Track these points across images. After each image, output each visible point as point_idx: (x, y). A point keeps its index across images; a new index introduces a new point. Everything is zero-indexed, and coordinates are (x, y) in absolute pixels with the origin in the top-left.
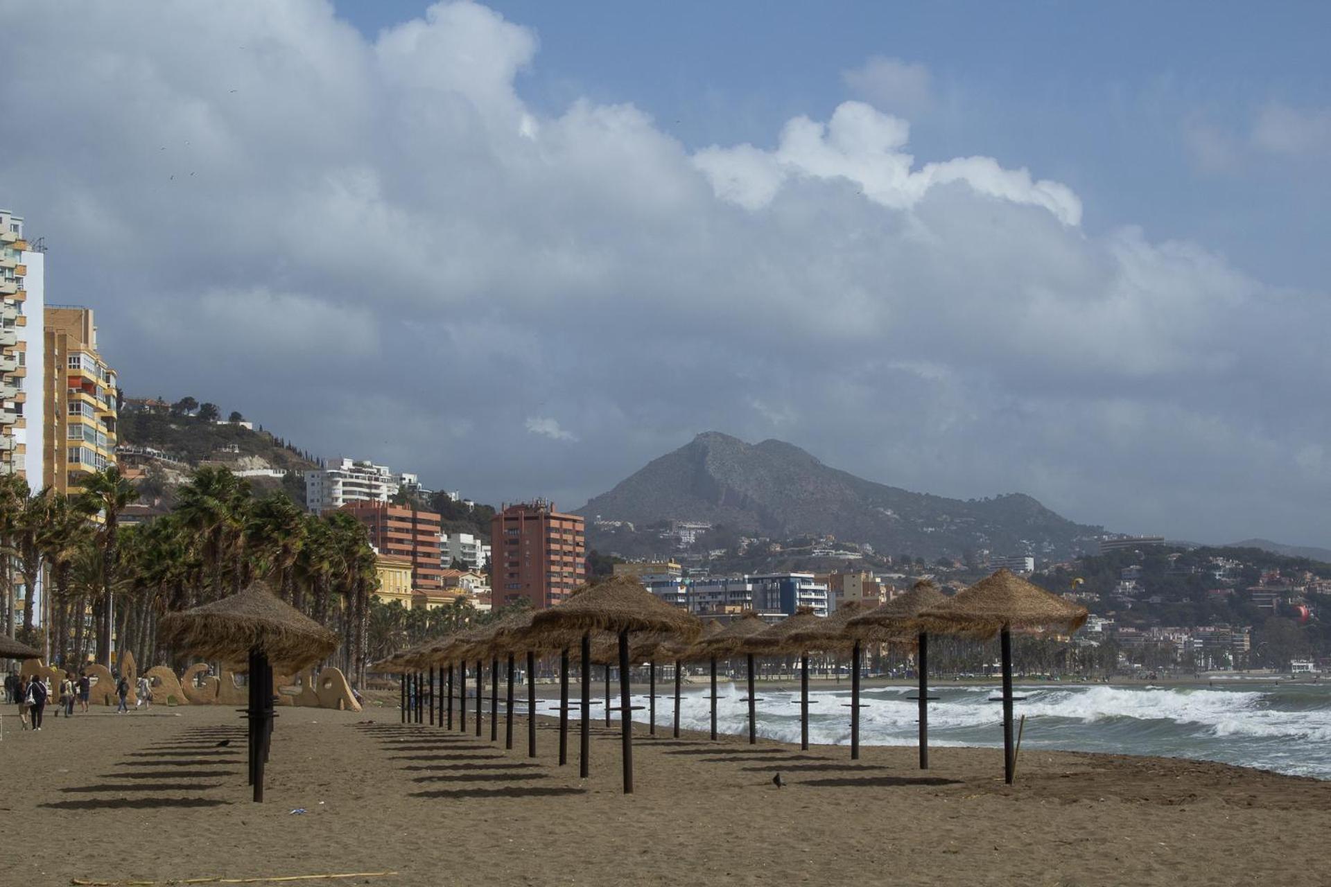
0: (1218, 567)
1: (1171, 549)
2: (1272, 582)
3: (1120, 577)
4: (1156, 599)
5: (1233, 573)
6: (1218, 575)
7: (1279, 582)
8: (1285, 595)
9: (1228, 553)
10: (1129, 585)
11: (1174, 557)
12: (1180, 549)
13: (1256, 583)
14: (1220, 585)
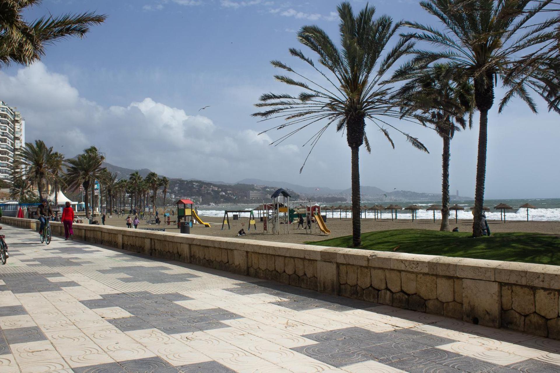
0: (194, 185)
1: (185, 181)
2: (205, 188)
3: (175, 187)
4: (182, 191)
5: (197, 186)
6: (194, 186)
7: (206, 188)
8: (208, 190)
9: (197, 182)
10: (177, 188)
11: (186, 182)
12: (187, 181)
13: (202, 188)
14: (195, 188)
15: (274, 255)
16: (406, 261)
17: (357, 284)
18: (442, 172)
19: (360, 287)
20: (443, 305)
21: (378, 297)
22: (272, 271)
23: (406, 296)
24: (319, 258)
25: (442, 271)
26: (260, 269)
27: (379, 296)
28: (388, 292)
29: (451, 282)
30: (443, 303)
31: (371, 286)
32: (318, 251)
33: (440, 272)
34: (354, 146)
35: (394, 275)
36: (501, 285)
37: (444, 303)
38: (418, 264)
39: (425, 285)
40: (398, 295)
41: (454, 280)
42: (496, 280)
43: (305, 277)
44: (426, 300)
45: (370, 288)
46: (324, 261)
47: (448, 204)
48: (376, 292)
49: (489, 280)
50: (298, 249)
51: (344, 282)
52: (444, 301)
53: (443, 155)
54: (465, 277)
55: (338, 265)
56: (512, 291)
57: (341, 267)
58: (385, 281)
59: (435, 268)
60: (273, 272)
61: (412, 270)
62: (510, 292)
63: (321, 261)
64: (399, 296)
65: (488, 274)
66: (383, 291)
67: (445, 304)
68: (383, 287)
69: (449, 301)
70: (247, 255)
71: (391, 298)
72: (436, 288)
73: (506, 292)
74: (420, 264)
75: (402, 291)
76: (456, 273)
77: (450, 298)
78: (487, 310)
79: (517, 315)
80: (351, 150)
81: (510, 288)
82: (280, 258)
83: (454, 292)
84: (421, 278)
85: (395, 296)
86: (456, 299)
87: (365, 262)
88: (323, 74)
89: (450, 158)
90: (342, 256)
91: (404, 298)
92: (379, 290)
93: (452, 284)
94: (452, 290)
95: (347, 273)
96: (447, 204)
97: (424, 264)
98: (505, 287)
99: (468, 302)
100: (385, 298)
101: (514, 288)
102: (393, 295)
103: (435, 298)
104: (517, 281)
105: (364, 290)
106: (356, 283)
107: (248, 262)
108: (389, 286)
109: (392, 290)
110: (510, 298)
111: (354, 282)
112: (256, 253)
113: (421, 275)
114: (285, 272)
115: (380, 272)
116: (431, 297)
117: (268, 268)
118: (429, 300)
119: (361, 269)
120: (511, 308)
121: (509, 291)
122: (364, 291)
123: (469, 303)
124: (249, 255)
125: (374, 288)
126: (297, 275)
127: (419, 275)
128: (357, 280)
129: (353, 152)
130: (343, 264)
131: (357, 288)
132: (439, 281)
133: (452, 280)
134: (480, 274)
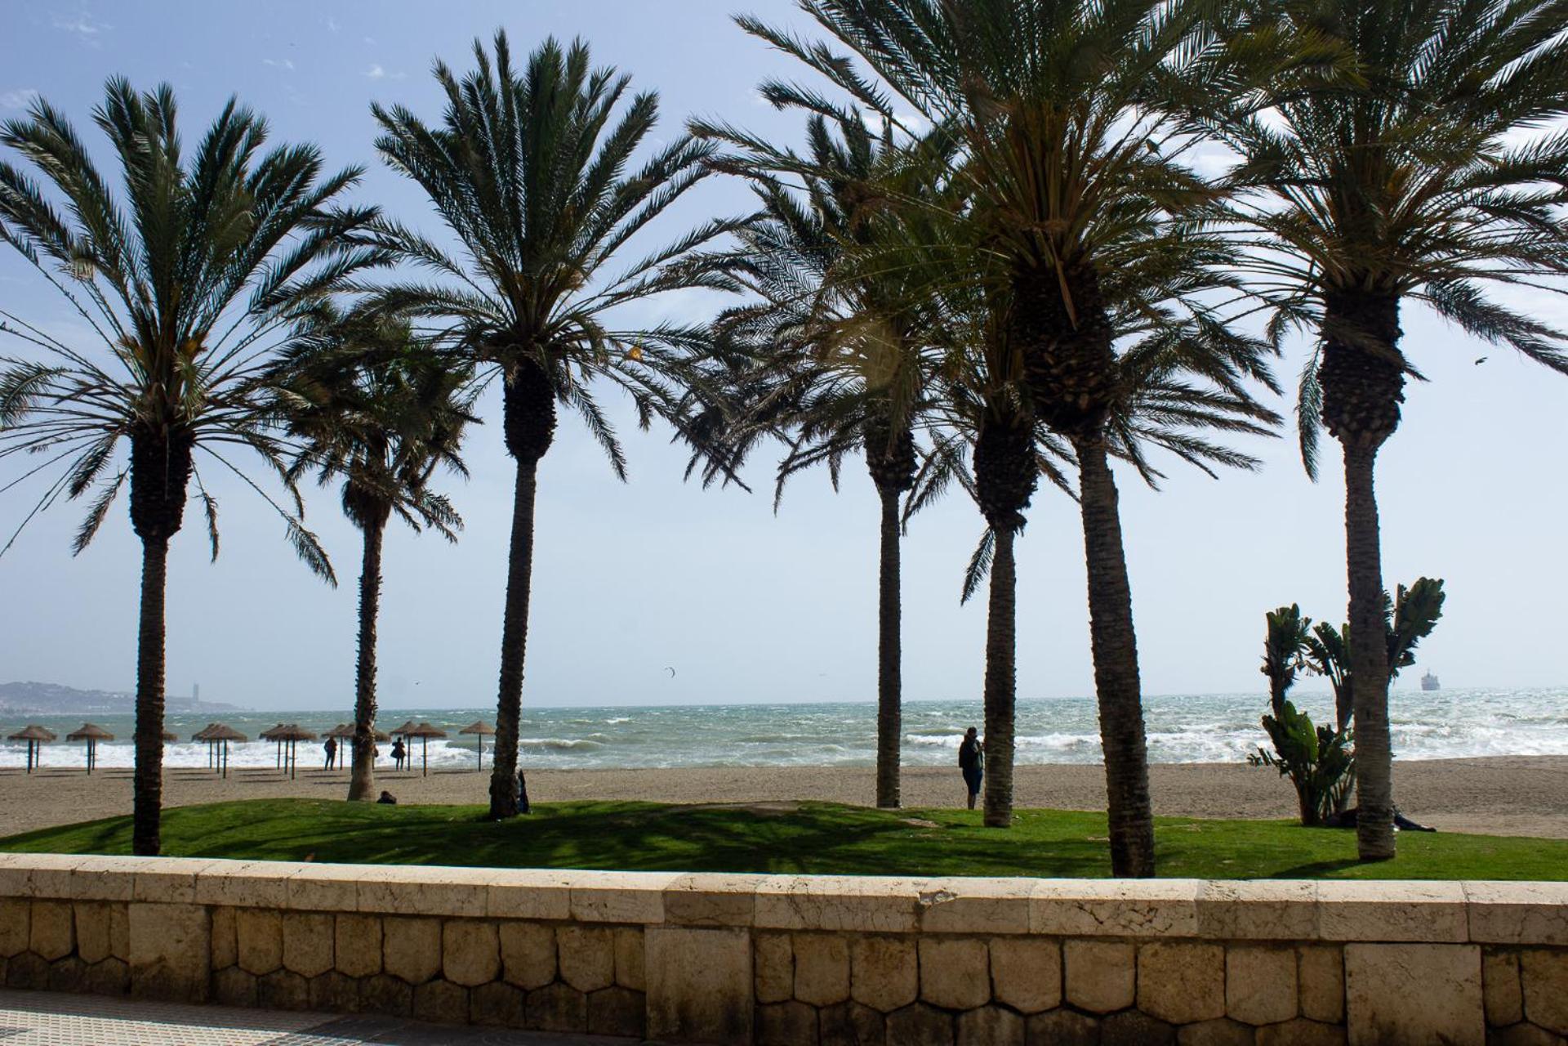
15: (380, 916)
16: (1101, 903)
17: (850, 998)
18: (357, 628)
19: (864, 1005)
20: (1253, 1034)
21: (955, 1037)
22: (368, 977)
23: (1090, 1022)
24: (656, 915)
25: (1257, 926)
26: (290, 973)
27: (964, 1031)
28: (1006, 1016)
29: (1287, 958)
30: (1251, 1028)
31: (919, 999)
32: (652, 892)
33: (1252, 928)
34: (154, 533)
35: (1029, 954)
36: (1490, 950)
37: (1256, 1027)
38: (1151, 910)
39: (1177, 975)
40: (1050, 1020)
41: (1297, 952)
42: (1473, 939)
43: (562, 991)
44: (1177, 1026)
45: (918, 1008)
46: (685, 927)
47: (373, 723)
48: (947, 1017)
49: (1448, 939)
50: (532, 889)
51: (779, 996)
52: (1257, 1018)
53: (362, 579)
54: (1352, 937)
55: (756, 935)
56: (1521, 969)
57: (766, 943)
58: (986, 978)
59: (1228, 918)
60: (374, 981)
61: (1127, 933)
62: (1514, 970)
63: (667, 924)
64: (1055, 1024)
65: (1443, 923)
66: (981, 1013)
67: (1260, 1033)
68: (980, 996)
69: (1279, 1019)
70: (211, 923)
71: (1020, 1032)
72: (1225, 982)
73: (1504, 972)
74: (1163, 911)
75: (1065, 1004)
76: (1315, 928)
77: (1284, 1008)
78: (1440, 1031)
79: (1544, 1037)
80: (141, 548)
81: (1513, 958)
82: (417, 925)
83: (1300, 989)
84: (1155, 954)
85: (1036, 1025)
86: (1307, 1009)
87: (900, 919)
88: (67, 294)
89: (382, 588)
90: (783, 905)
91: (1078, 1027)
92: (955, 1013)
93: (1292, 964)
94: (1293, 981)
95: (794, 959)
96: (369, 723)
97: (1181, 910)
98: (1496, 956)
99: (1369, 1014)
100: (991, 1036)
101: (1528, 958)
102: (1026, 1023)
103: (1219, 1014)
104: (1549, 937)
105: (884, 1015)
106: (845, 995)
107: (211, 952)
108: (1008, 994)
109: (1020, 1006)
110: (1517, 987)
111: (838, 992)
112: (268, 909)
113: (1157, 946)
114: (439, 974)
115: (966, 949)
116: (1203, 1013)
117: (341, 967)
118: (1194, 1022)
119: (872, 945)
120: (1519, 1018)
121: (1510, 969)
122: (889, 1022)
123: (1373, 1017)
124: (221, 920)
125: (935, 1007)
126: (513, 985)
127: (1147, 947)
128: (851, 984)
129: (147, 553)
130: (777, 932)
131: (848, 1011)
132: (1236, 958)
133: (1292, 951)
134: (1411, 924)
